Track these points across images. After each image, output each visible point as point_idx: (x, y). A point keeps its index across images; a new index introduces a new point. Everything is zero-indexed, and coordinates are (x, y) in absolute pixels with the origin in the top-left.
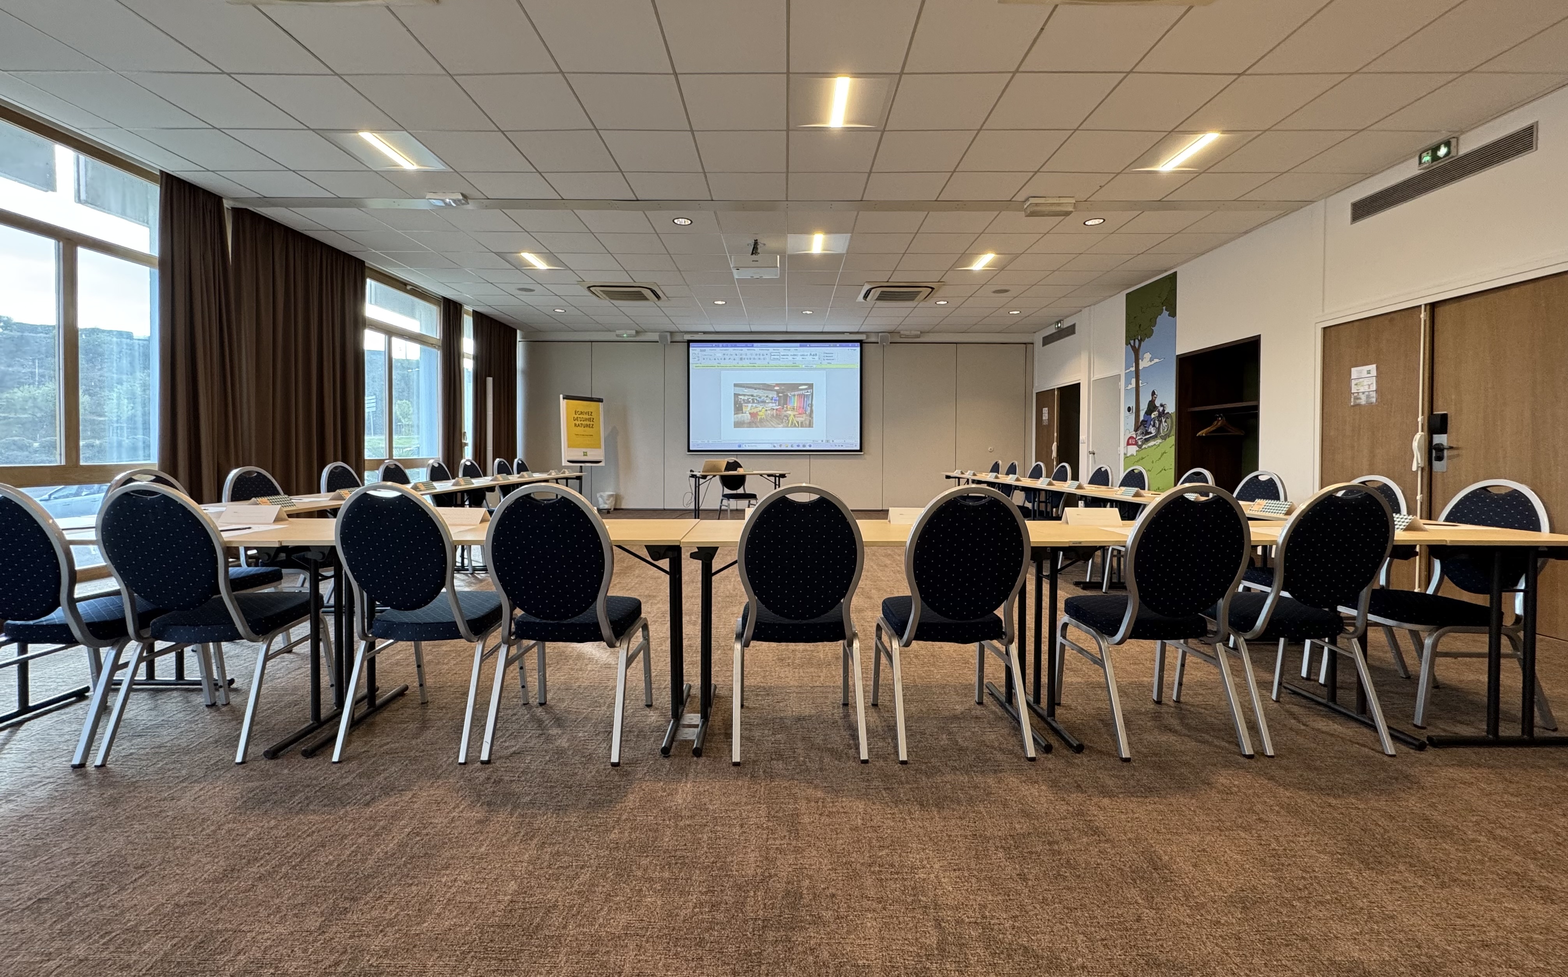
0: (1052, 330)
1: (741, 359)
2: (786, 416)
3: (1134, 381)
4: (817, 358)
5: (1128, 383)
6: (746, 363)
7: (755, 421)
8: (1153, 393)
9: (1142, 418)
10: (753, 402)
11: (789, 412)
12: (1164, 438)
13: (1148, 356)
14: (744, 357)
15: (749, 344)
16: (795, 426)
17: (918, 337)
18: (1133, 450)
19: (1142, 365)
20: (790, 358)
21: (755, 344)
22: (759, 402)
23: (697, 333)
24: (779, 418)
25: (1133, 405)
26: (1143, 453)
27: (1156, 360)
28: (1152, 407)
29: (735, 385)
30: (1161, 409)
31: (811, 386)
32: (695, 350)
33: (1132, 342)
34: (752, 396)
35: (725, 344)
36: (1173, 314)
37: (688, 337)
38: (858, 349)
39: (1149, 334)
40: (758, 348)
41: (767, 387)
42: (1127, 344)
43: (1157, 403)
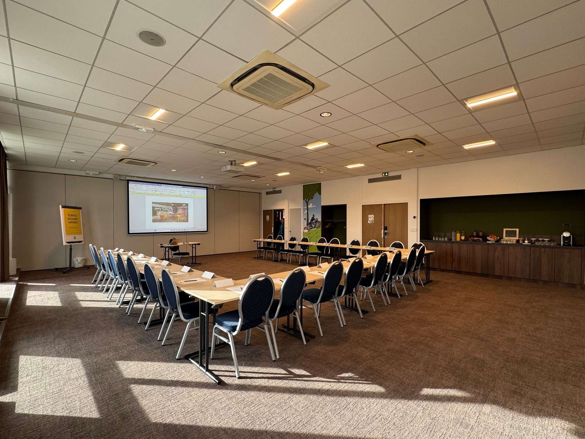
0: (271, 190)
1: (156, 191)
2: (177, 217)
3: (306, 211)
4: (190, 193)
5: (304, 211)
6: (158, 193)
7: (162, 220)
8: (313, 215)
9: (309, 222)
10: (162, 211)
11: (178, 216)
12: (318, 228)
13: (311, 204)
14: (157, 190)
15: (159, 184)
16: (181, 222)
17: (228, 188)
18: (306, 231)
19: (309, 207)
20: (178, 192)
21: (162, 185)
22: (164, 211)
23: (134, 177)
24: (174, 218)
25: (306, 218)
26: (310, 232)
27: (314, 206)
28: (313, 219)
29: (153, 203)
30: (316, 220)
31: (187, 205)
32: (131, 185)
33: (306, 200)
34: (161, 208)
35: (147, 183)
36: (320, 194)
37: (128, 178)
38: (206, 190)
39: (312, 198)
40: (163, 187)
41: (168, 204)
42: (304, 200)
43: (315, 218)
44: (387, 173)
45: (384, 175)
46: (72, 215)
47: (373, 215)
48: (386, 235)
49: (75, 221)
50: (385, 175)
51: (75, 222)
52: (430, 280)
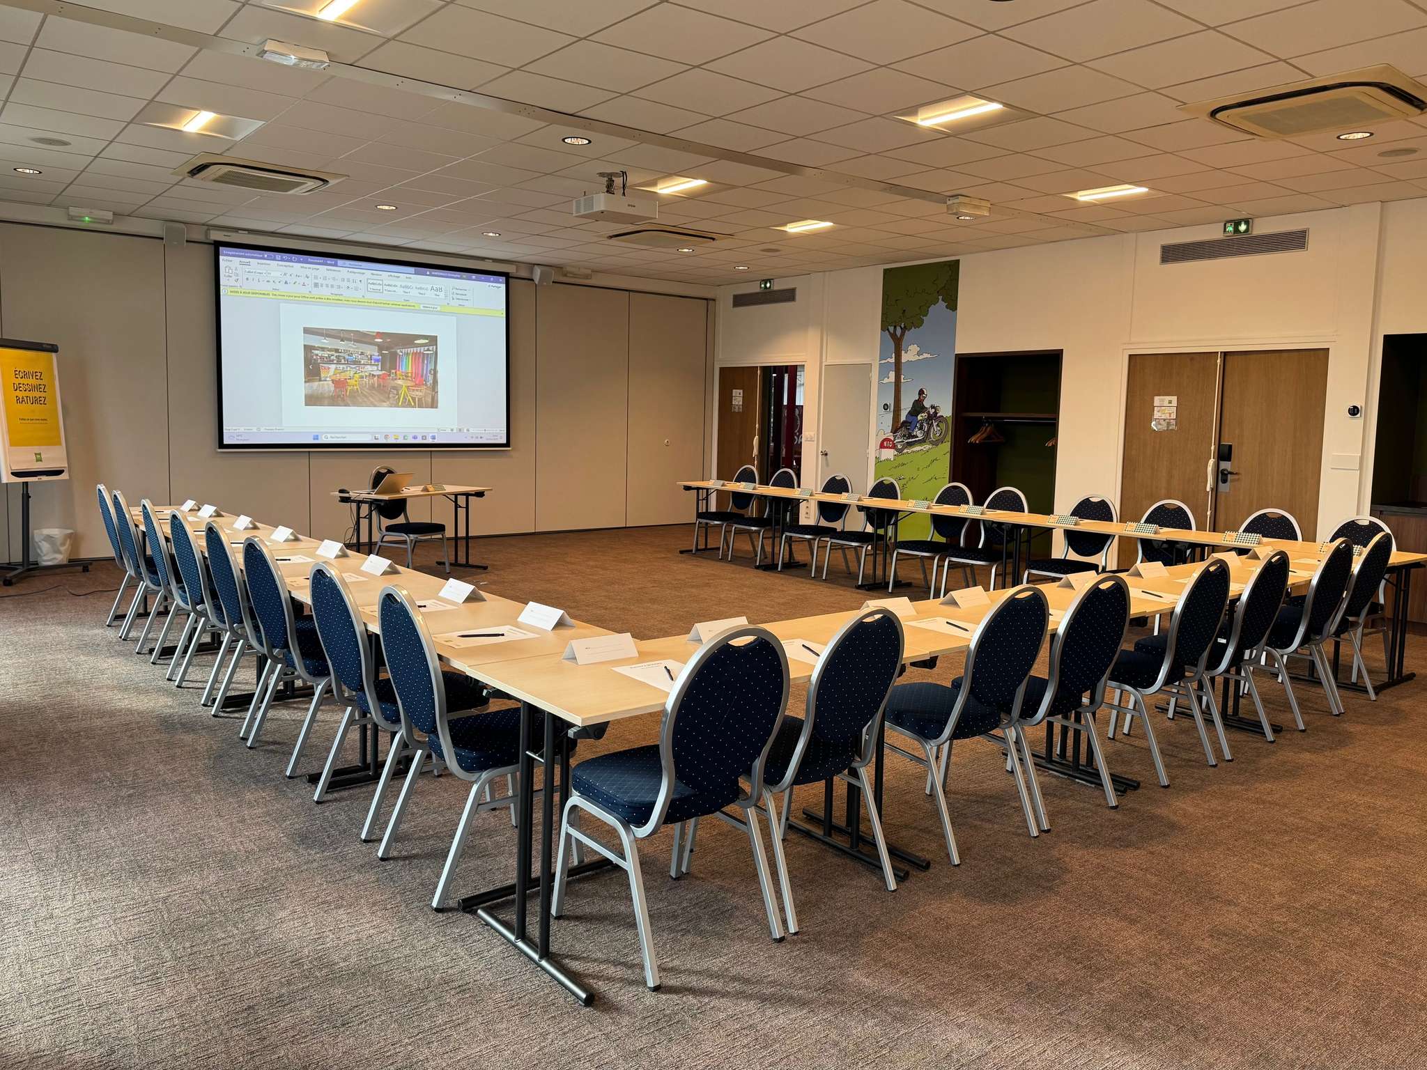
0: (755, 288)
1: (316, 285)
2: (394, 388)
3: (892, 375)
4: (442, 295)
5: (883, 373)
6: (324, 292)
7: (341, 396)
8: (921, 392)
9: (903, 418)
10: (339, 362)
11: (400, 382)
12: (936, 443)
13: (914, 349)
14: (320, 281)
15: (329, 261)
16: (409, 405)
17: (587, 277)
18: (889, 454)
19: (905, 358)
20: (400, 291)
21: (340, 262)
22: (348, 363)
23: (236, 230)
24: (383, 393)
25: (891, 402)
26: (902, 459)
27: (926, 355)
28: (918, 407)
29: (307, 331)
30: (932, 411)
31: (433, 340)
32: (230, 263)
33: (891, 329)
34: (337, 351)
35: (285, 256)
36: (952, 305)
37: (217, 236)
38: (503, 286)
39: (918, 324)
40: (344, 272)
41: (361, 338)
42: (883, 329)
43: (927, 404)
44: (1247, 222)
45: (1230, 229)
46: (26, 375)
47: (1174, 399)
48: (1225, 481)
49: (37, 394)
50: (1236, 230)
51: (36, 401)
52: (1405, 671)
